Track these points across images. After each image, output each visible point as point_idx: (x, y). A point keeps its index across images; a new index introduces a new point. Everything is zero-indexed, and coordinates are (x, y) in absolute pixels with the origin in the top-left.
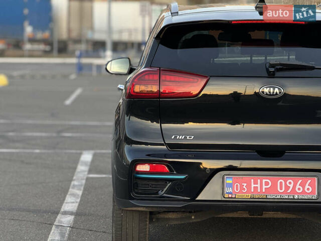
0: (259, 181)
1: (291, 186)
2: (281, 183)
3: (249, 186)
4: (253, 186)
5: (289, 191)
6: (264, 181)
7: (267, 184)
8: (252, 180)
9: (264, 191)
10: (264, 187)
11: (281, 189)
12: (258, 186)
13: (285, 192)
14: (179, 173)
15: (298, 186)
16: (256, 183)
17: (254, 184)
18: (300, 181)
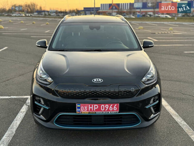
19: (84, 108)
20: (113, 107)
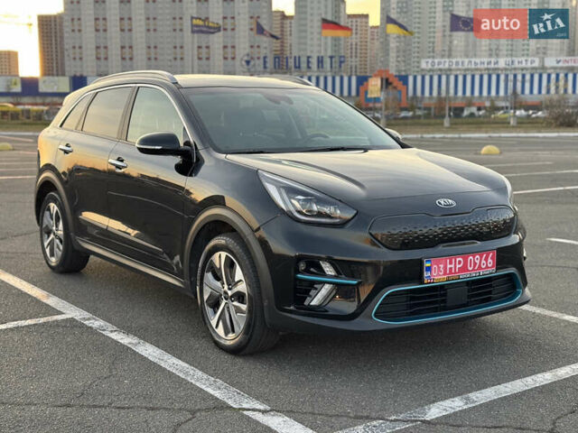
19: (439, 268)
20: (486, 259)
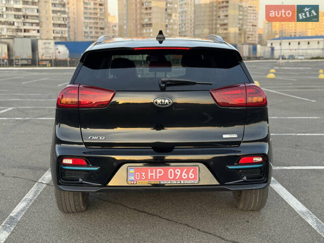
0: (154, 170)
1: (179, 174)
2: (171, 171)
3: (147, 175)
4: (150, 174)
5: (177, 178)
6: (158, 170)
7: (160, 172)
8: (149, 170)
9: (158, 178)
10: (158, 175)
11: (171, 176)
12: (154, 174)
13: (174, 179)
14: (94, 165)
15: (184, 174)
16: (152, 172)
17: (151, 173)
18: (185, 170)
